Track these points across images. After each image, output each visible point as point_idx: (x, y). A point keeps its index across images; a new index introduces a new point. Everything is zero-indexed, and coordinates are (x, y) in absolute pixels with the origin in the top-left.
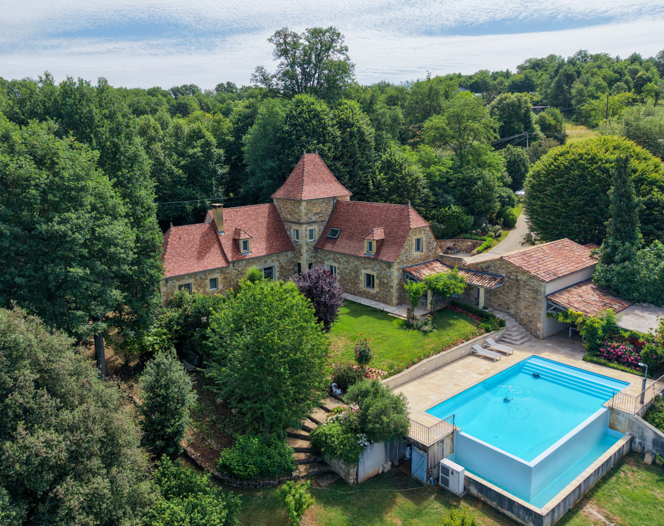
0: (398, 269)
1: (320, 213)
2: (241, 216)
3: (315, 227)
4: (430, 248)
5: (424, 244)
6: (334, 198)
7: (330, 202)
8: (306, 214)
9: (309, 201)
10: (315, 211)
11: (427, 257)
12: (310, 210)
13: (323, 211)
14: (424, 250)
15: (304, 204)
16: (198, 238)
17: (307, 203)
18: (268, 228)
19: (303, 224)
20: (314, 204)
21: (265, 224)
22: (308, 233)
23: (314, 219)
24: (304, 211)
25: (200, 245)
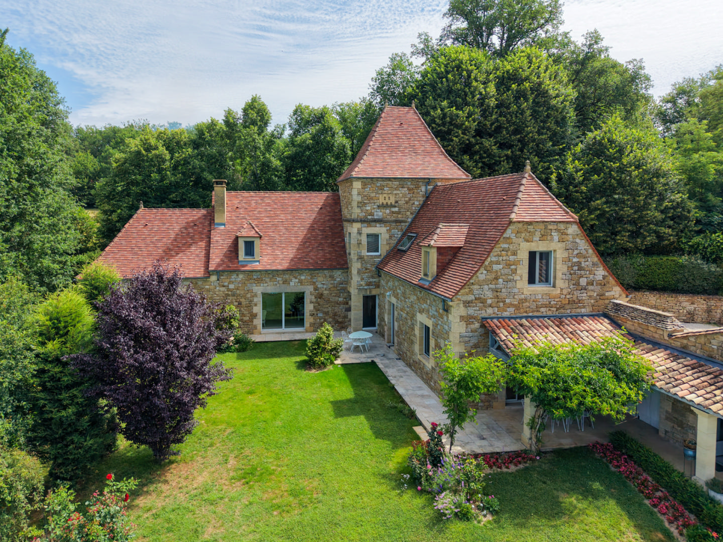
0: (467, 320)
1: (392, 206)
2: (268, 205)
3: (381, 230)
4: (583, 282)
5: (559, 268)
6: (428, 181)
7: (418, 187)
8: (361, 205)
9: (367, 181)
10: (381, 200)
11: (571, 302)
12: (370, 199)
13: (401, 202)
14: (560, 283)
15: (357, 185)
16: (177, 228)
17: (364, 185)
18: (312, 229)
19: (354, 221)
20: (382, 188)
21: (308, 223)
22: (364, 240)
23: (379, 214)
24: (356, 198)
25: (175, 240)
